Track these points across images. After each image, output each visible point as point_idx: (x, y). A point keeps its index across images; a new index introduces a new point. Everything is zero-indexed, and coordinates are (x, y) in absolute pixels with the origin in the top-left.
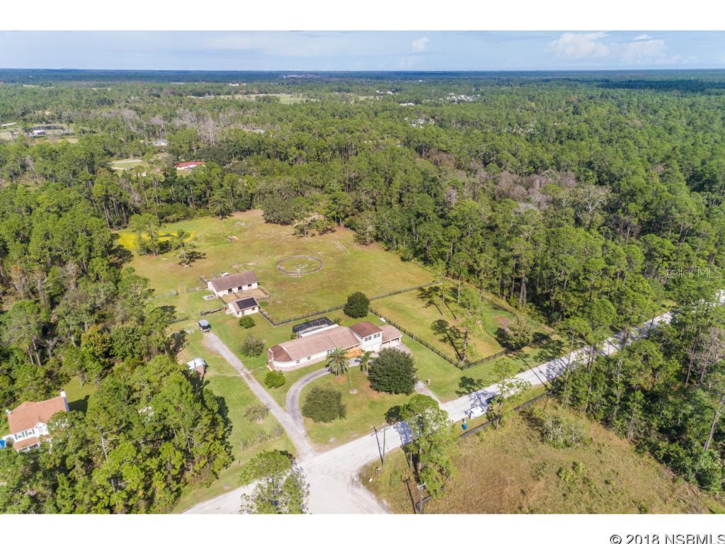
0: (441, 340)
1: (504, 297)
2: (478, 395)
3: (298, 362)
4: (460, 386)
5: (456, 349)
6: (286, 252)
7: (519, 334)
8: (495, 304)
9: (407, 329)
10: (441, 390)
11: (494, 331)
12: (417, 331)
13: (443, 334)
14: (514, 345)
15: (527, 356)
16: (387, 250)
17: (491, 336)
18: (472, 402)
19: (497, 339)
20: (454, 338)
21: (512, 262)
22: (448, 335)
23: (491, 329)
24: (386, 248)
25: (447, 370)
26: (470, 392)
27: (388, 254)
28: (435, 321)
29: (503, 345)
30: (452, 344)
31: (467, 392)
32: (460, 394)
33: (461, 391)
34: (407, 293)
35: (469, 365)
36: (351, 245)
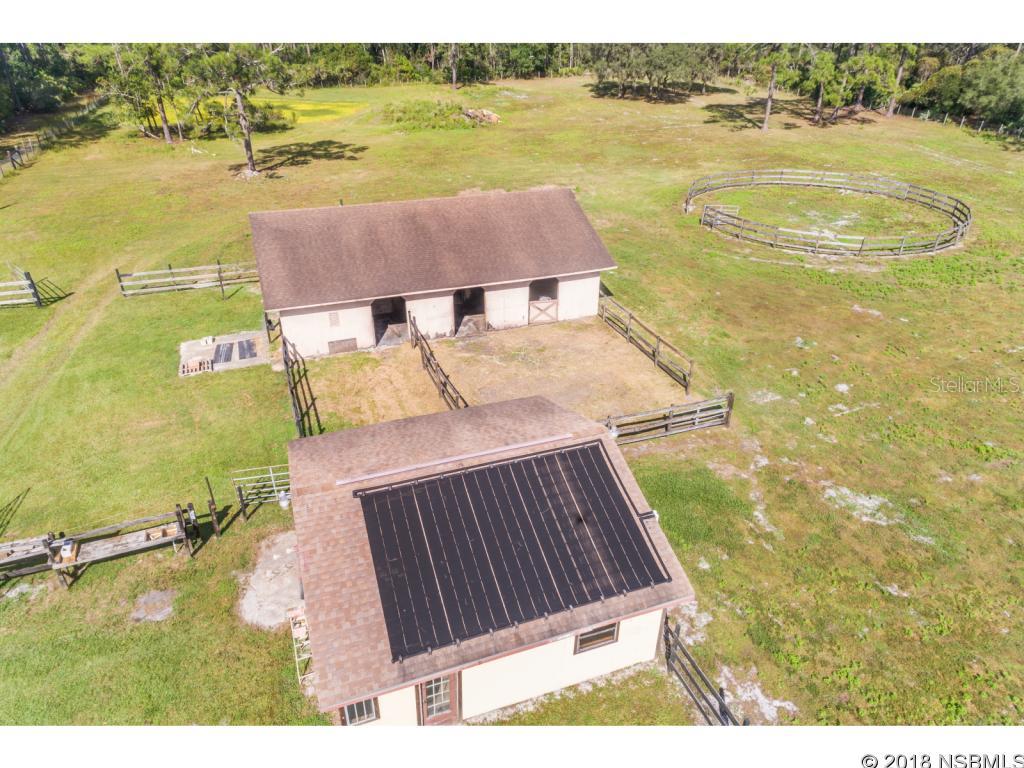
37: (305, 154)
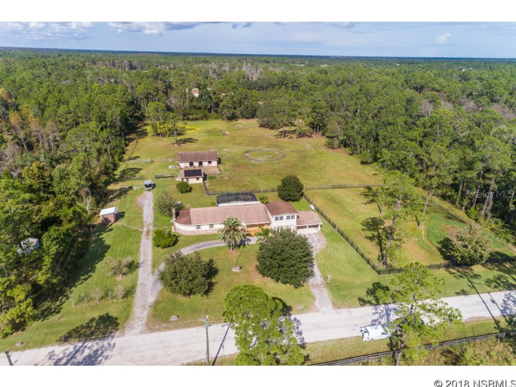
0: (367, 237)
1: (463, 208)
2: (387, 310)
3: (198, 227)
4: (367, 292)
5: (381, 250)
6: (260, 146)
7: (470, 247)
8: (450, 214)
9: (333, 219)
10: (341, 292)
11: (439, 241)
12: (343, 223)
13: (372, 232)
14: (460, 259)
15: (476, 276)
16: (350, 155)
17: (433, 244)
18: (376, 317)
19: (439, 249)
20: (384, 237)
21: (479, 166)
22: (379, 234)
23: (436, 237)
24: (350, 152)
25: (359, 270)
26: (378, 303)
27: (351, 157)
28: (370, 218)
29: (446, 257)
30: (380, 244)
31: (374, 302)
32: (363, 302)
33: (366, 299)
34: (352, 189)
35: (391, 270)
36: (319, 147)
37: (186, 141)
